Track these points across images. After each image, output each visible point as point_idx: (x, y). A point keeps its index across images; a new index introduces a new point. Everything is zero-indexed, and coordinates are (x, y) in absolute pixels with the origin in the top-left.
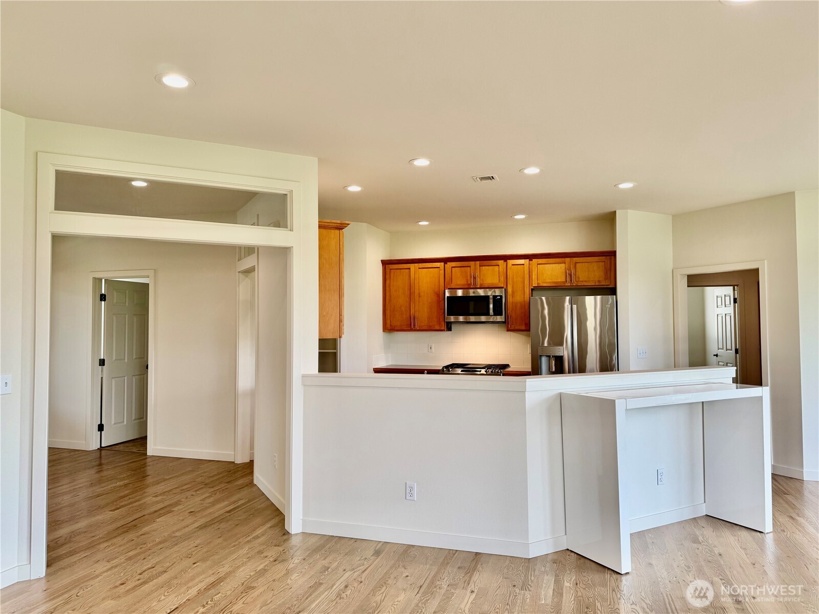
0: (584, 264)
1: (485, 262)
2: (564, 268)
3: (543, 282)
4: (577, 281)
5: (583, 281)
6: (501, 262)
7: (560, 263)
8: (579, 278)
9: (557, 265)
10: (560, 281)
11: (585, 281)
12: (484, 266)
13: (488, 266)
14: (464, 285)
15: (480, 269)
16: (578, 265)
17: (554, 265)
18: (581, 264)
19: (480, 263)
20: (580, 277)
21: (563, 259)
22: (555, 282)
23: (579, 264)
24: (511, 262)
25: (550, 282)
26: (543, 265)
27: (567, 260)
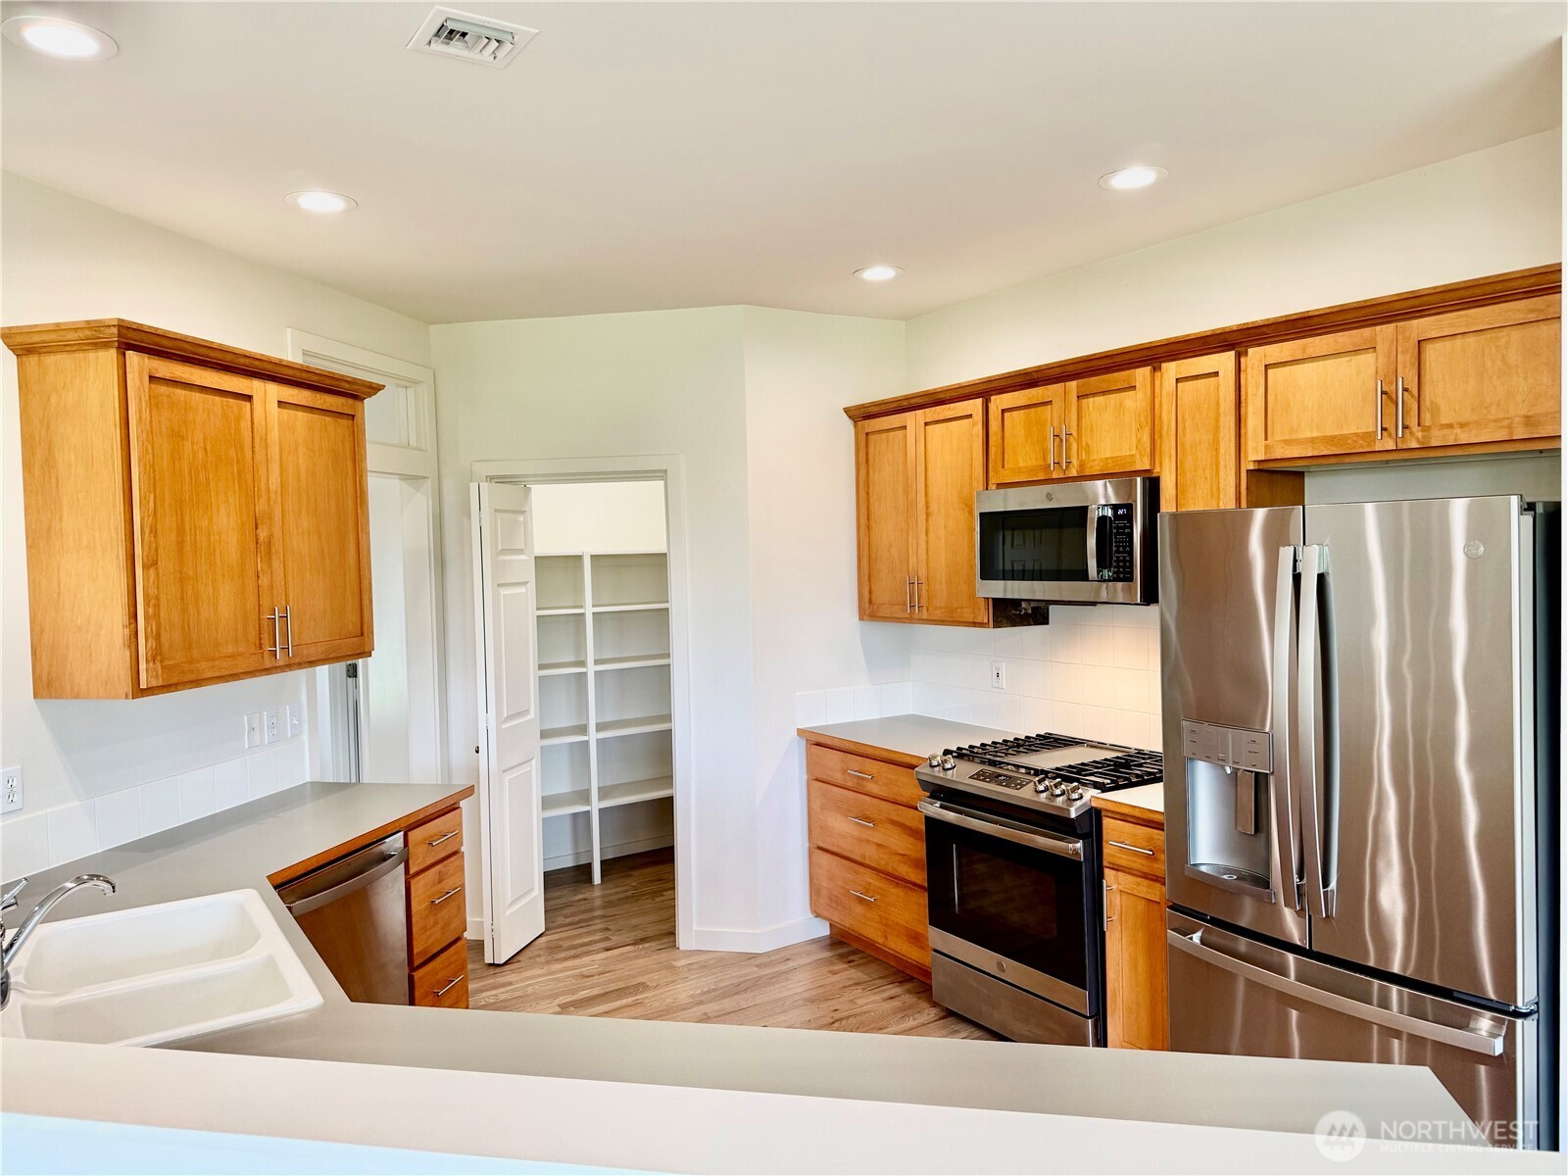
0: (1459, 341)
1: (1094, 381)
2: (1372, 370)
3: (1286, 442)
4: (1427, 429)
5: (1450, 426)
6: (1142, 374)
7: (1357, 351)
8: (1435, 410)
9: (1344, 360)
10: (1353, 429)
11: (1462, 425)
12: (1094, 394)
13: (1104, 393)
14: (1031, 470)
15: (1079, 409)
16: (1431, 352)
17: (1329, 362)
18: (1448, 344)
19: (1078, 386)
20: (1443, 405)
21: (1367, 332)
22: (1331, 440)
23: (1439, 345)
24: (1171, 369)
25: (1313, 441)
26: (1287, 369)
27: (1385, 332)
